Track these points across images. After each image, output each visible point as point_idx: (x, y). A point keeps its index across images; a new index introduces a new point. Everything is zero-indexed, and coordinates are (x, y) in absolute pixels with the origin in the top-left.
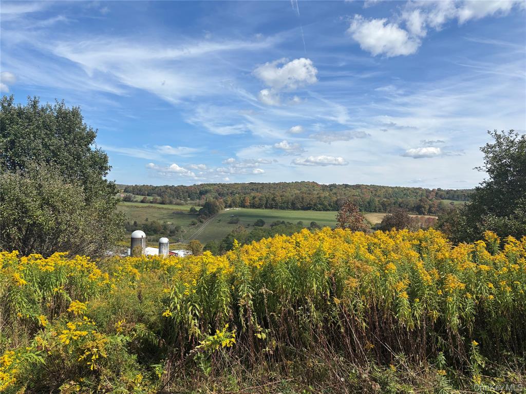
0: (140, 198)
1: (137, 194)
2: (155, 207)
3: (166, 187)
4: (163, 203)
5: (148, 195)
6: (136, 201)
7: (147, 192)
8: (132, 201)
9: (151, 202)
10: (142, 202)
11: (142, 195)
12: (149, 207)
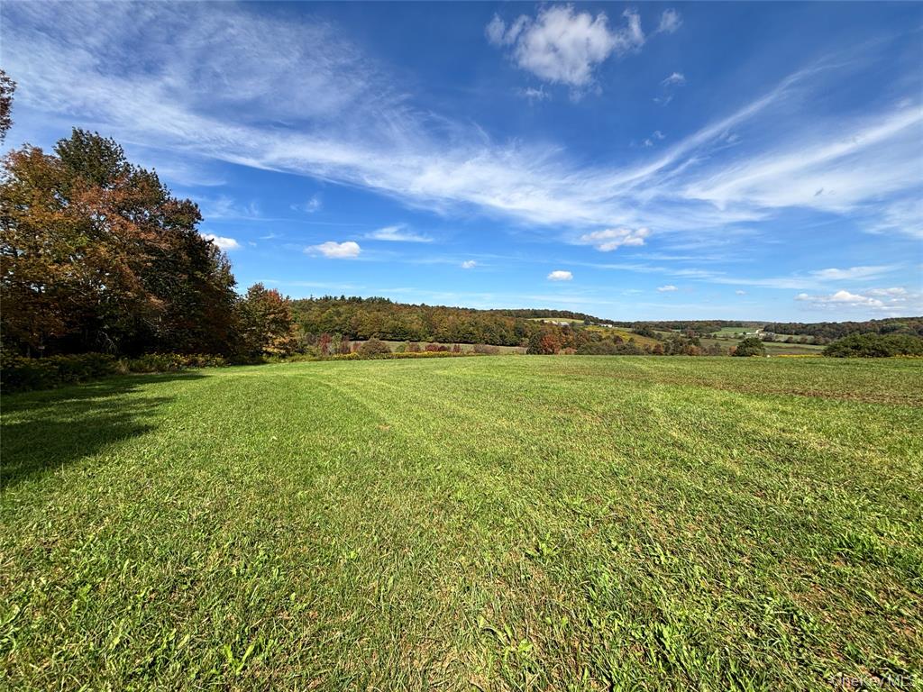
0: (784, 337)
1: (782, 333)
2: (802, 348)
3: (824, 325)
4: (814, 344)
5: (796, 334)
6: (779, 342)
7: (794, 331)
8: (774, 341)
9: (798, 343)
10: (786, 342)
11: (788, 334)
12: (795, 347)
